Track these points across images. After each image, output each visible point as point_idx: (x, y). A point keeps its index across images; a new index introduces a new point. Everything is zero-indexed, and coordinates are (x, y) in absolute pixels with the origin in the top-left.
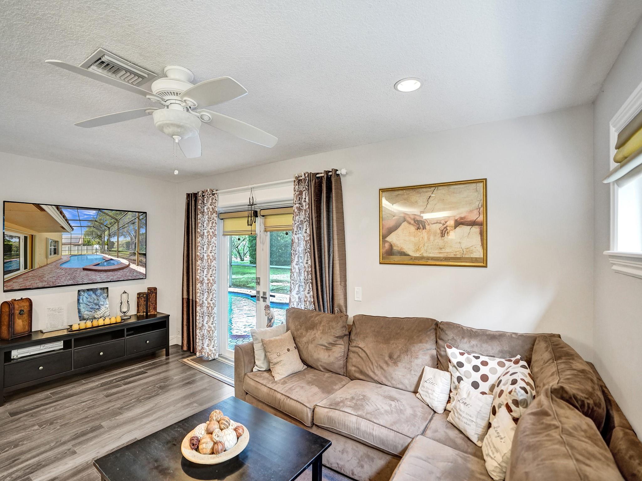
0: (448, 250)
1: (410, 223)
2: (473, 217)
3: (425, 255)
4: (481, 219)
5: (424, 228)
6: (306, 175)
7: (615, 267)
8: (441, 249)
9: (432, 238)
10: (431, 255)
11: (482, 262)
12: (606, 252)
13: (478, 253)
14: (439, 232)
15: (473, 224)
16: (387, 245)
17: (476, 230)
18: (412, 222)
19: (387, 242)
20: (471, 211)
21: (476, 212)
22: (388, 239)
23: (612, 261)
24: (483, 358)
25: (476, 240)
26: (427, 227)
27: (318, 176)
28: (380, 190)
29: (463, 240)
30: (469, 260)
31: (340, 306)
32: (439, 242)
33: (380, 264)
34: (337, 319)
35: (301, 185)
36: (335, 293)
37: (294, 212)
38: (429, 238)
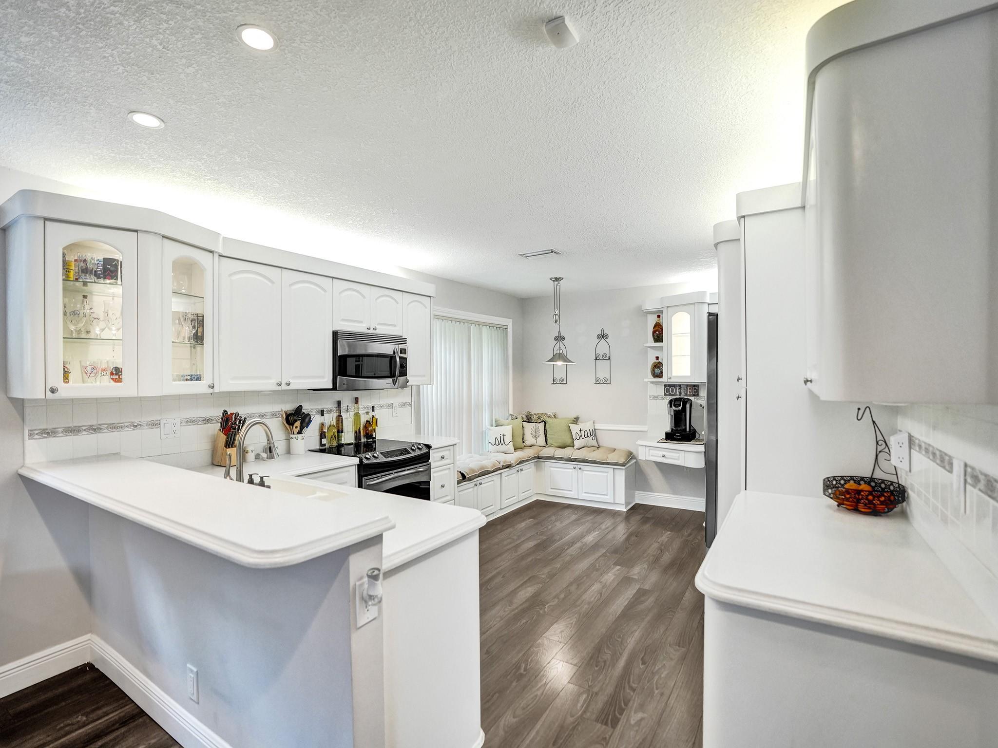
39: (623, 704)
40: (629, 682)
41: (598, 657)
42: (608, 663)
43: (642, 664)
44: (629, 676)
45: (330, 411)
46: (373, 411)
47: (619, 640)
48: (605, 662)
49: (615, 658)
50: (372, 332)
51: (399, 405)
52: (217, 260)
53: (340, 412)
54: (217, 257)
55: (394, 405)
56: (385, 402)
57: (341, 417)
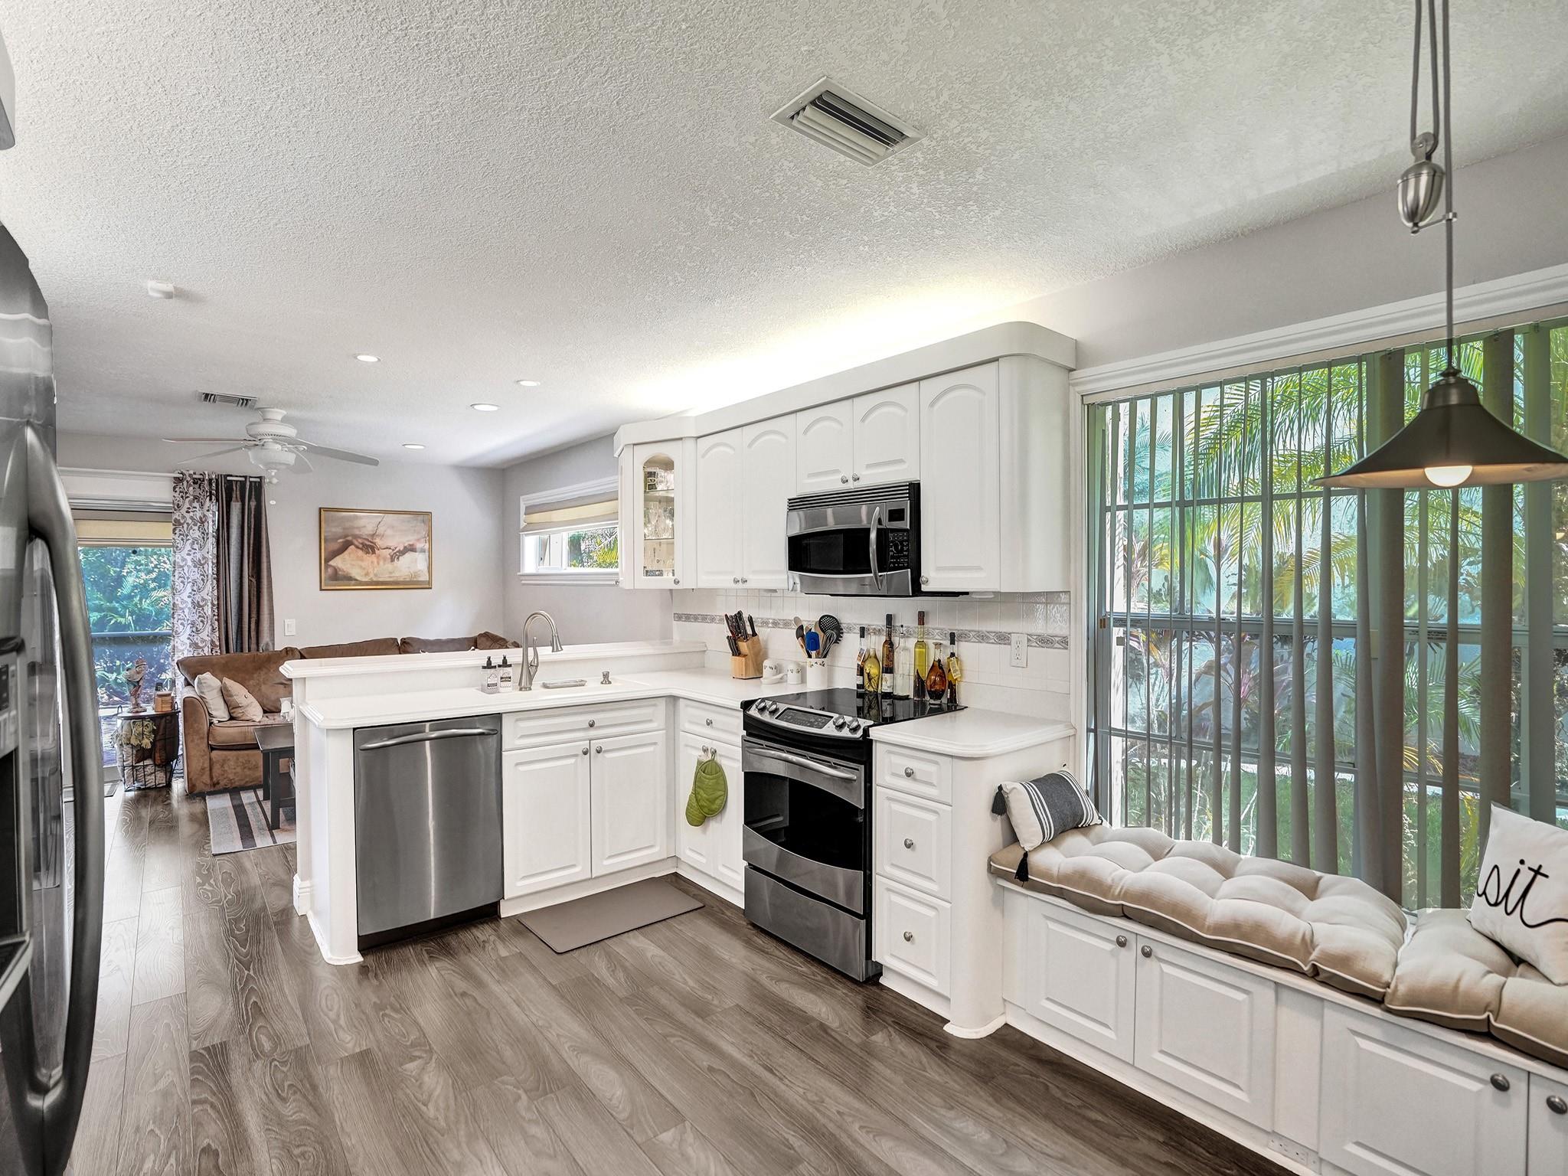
0: (398, 574)
1: (357, 547)
2: (422, 545)
3: (375, 579)
4: (427, 547)
5: (374, 552)
6: (212, 477)
7: (523, 581)
8: (391, 573)
9: (381, 563)
10: (381, 580)
11: (427, 586)
12: (518, 573)
13: (425, 577)
14: (389, 556)
15: (421, 551)
16: (330, 570)
17: (422, 556)
18: (361, 546)
19: (331, 566)
20: (418, 540)
21: (423, 541)
22: (331, 563)
23: (523, 578)
25: (423, 566)
26: (377, 551)
27: (229, 478)
28: (320, 509)
29: (413, 565)
30: (418, 582)
31: (267, 644)
32: (389, 566)
33: (321, 590)
34: (290, 653)
35: (197, 486)
36: (261, 628)
37: (177, 523)
38: (378, 563)
39: (200, 1078)
40: (212, 1106)
41: (305, 1096)
42: (278, 1103)
43: (209, 1145)
44: (218, 1112)
45: (877, 632)
46: (952, 642)
47: (296, 1151)
48: (284, 1100)
49: (273, 1120)
50: (851, 485)
51: (1029, 640)
52: (689, 445)
53: (889, 635)
54: (692, 441)
55: (1014, 638)
56: (989, 629)
57: (890, 644)
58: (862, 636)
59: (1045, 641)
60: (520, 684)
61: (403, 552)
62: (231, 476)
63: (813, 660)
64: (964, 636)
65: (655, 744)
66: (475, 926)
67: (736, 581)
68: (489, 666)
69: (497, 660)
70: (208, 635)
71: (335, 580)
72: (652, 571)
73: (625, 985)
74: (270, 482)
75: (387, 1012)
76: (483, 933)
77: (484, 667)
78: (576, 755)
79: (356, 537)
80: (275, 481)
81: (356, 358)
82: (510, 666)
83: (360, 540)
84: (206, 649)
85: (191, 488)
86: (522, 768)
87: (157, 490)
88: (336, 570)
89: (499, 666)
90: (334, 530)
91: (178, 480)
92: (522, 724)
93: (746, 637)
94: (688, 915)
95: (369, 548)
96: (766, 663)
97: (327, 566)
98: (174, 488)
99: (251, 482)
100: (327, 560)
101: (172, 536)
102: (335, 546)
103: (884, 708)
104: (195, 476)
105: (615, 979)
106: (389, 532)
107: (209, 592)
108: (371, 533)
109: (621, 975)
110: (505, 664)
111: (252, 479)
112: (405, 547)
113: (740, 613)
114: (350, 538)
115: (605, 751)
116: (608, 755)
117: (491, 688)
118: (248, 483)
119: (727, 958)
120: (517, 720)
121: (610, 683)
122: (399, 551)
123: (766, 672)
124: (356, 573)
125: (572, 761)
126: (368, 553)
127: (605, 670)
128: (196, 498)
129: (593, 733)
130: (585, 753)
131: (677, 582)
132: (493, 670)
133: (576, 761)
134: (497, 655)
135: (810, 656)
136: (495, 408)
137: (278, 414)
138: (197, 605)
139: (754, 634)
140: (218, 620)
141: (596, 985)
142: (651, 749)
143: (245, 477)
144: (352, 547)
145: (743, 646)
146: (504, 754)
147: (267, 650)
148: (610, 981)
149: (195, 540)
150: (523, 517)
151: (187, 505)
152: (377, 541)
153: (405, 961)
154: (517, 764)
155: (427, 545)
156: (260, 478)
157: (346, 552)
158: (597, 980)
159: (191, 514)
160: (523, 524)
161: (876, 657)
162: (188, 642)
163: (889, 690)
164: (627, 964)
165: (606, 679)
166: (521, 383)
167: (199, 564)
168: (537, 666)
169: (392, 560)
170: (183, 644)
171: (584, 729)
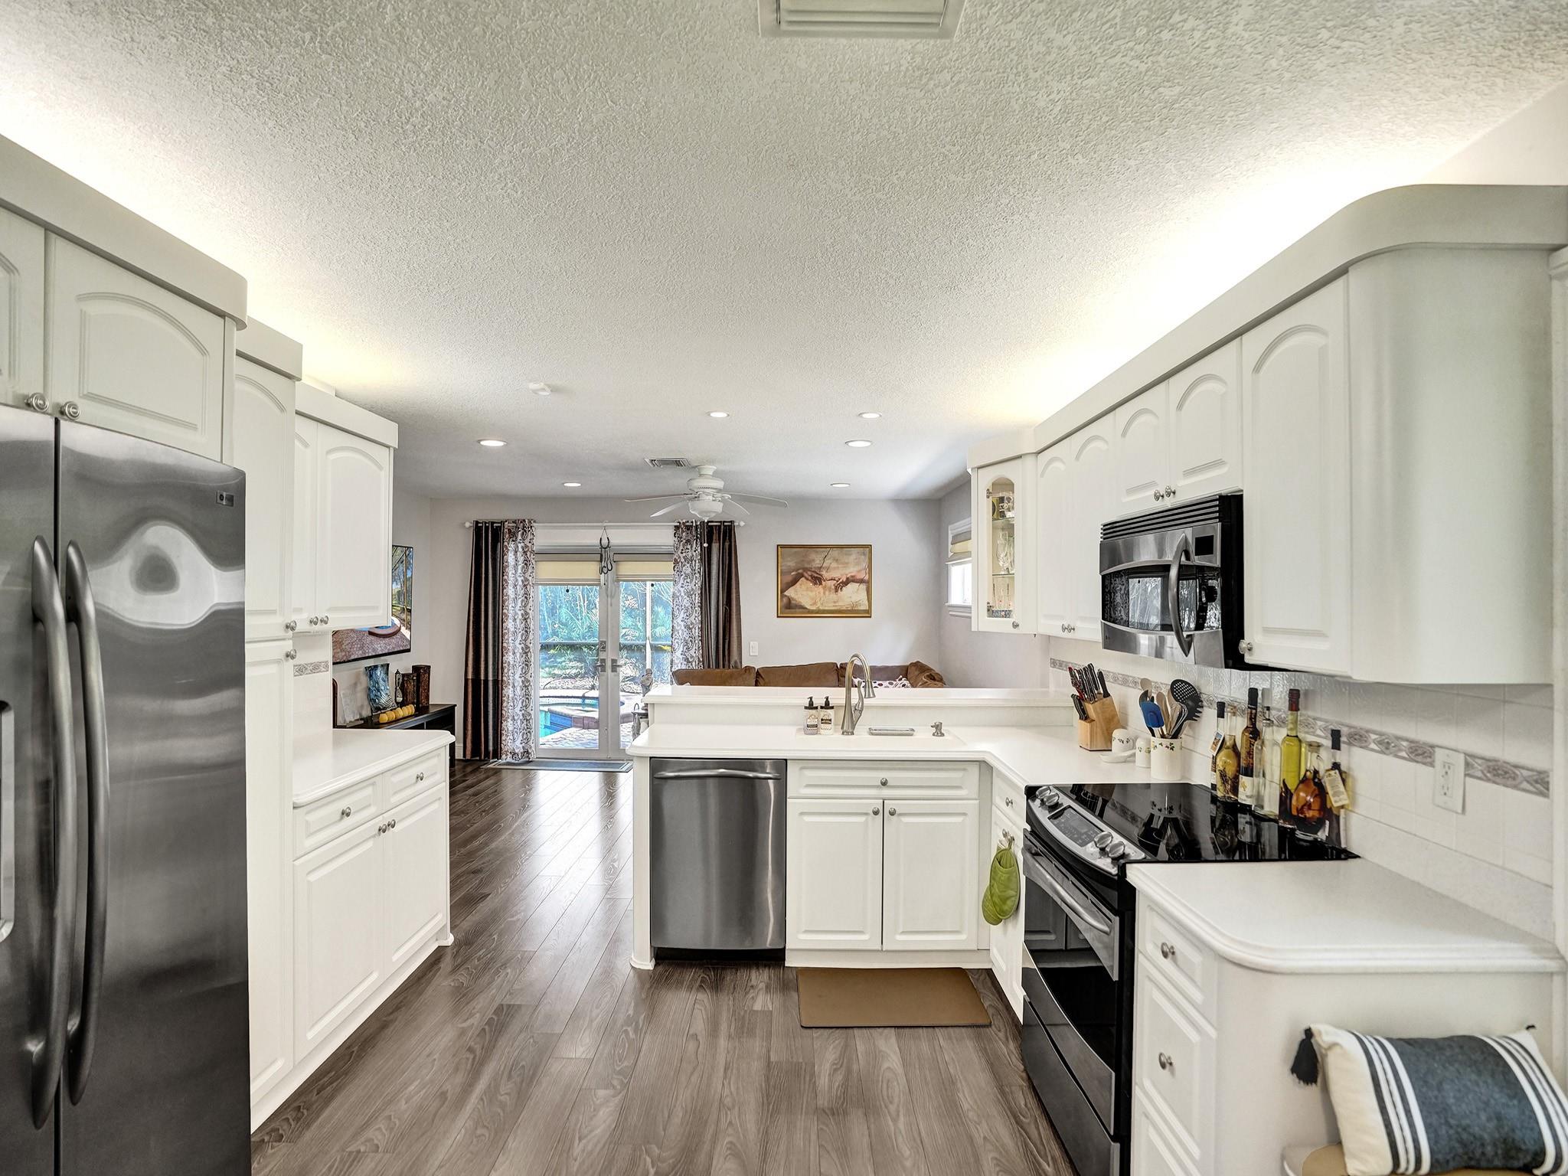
0: (840, 604)
1: (807, 579)
2: (863, 575)
3: (821, 608)
4: (867, 578)
5: (821, 584)
6: (699, 523)
7: (950, 613)
8: (835, 602)
9: (827, 593)
10: (826, 608)
11: (867, 614)
12: (946, 604)
13: (864, 606)
14: (833, 587)
15: (861, 581)
16: (785, 600)
17: (863, 587)
18: (810, 578)
19: (786, 596)
20: (859, 571)
21: (863, 572)
22: (786, 593)
23: (950, 609)
24: (878, 682)
25: (862, 596)
26: (823, 583)
27: (709, 524)
28: (778, 546)
29: (853, 595)
30: (858, 612)
31: (736, 662)
32: (833, 596)
33: (778, 617)
34: (748, 671)
35: (689, 532)
36: (731, 649)
37: (676, 562)
38: (824, 593)
46: (1336, 745)
50: (1168, 503)
51: (1467, 765)
52: (1029, 462)
53: (1253, 719)
54: (1034, 456)
55: (1440, 755)
56: (1399, 733)
57: (1254, 733)
58: (1221, 715)
59: (1499, 772)
60: (842, 728)
61: (846, 583)
62: (712, 522)
63: (1157, 740)
64: (1359, 738)
65: (964, 814)
66: (758, 968)
67: (1064, 629)
68: (811, 706)
69: (819, 701)
70: (695, 652)
71: (789, 609)
72: (997, 611)
73: (834, 1091)
74: (739, 525)
75: (629, 1029)
76: (759, 978)
77: (806, 708)
78: (866, 814)
79: (806, 570)
80: (742, 524)
81: (709, 415)
82: (832, 708)
83: (809, 573)
84: (694, 663)
85: (684, 534)
86: (807, 819)
87: (663, 537)
88: (789, 600)
89: (822, 707)
90: (789, 564)
91: (677, 528)
92: (808, 773)
93: (1093, 698)
94: (963, 1030)
95: (817, 580)
96: (1117, 734)
97: (783, 596)
98: (675, 534)
99: (725, 526)
100: (782, 592)
101: (673, 572)
102: (789, 578)
103: (1240, 827)
104: (687, 524)
105: (830, 1081)
106: (834, 565)
107: (696, 618)
108: (819, 566)
109: (839, 1078)
110: (827, 706)
111: (726, 524)
112: (847, 579)
113: (1090, 667)
114: (800, 571)
115: (900, 815)
116: (905, 819)
117: (812, 729)
118: (722, 527)
119: (966, 1106)
120: (802, 768)
121: (943, 735)
122: (842, 582)
123: (1116, 744)
124: (807, 603)
125: (862, 819)
126: (815, 584)
127: (937, 721)
128: (688, 541)
129: (886, 792)
130: (876, 813)
131: (1015, 626)
132: (813, 712)
133: (867, 819)
134: (819, 694)
135: (1154, 735)
136: (868, 444)
137: (709, 470)
138: (688, 627)
139: (1107, 695)
140: (701, 640)
141: (808, 1079)
142: (959, 819)
143: (721, 522)
144: (803, 579)
145: (1090, 708)
146: (788, 800)
147: (736, 667)
148: (823, 1081)
149: (687, 576)
150: (950, 546)
151: (681, 548)
152: (824, 573)
153: (679, 984)
154: (802, 814)
155: (867, 575)
156: (731, 522)
157: (798, 584)
158: (813, 1075)
159: (684, 554)
160: (950, 554)
161: (1234, 746)
162: (681, 657)
163: (1248, 802)
164: (855, 1067)
165: (938, 730)
166: (864, 416)
167: (689, 595)
168: (861, 711)
169: (836, 591)
170: (678, 658)
171: (877, 787)
